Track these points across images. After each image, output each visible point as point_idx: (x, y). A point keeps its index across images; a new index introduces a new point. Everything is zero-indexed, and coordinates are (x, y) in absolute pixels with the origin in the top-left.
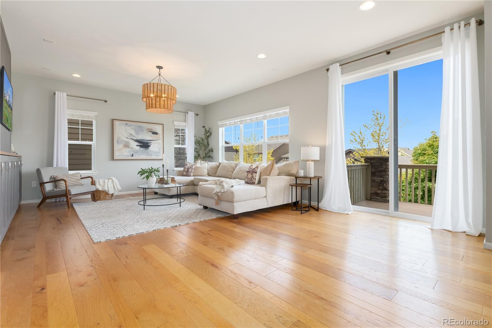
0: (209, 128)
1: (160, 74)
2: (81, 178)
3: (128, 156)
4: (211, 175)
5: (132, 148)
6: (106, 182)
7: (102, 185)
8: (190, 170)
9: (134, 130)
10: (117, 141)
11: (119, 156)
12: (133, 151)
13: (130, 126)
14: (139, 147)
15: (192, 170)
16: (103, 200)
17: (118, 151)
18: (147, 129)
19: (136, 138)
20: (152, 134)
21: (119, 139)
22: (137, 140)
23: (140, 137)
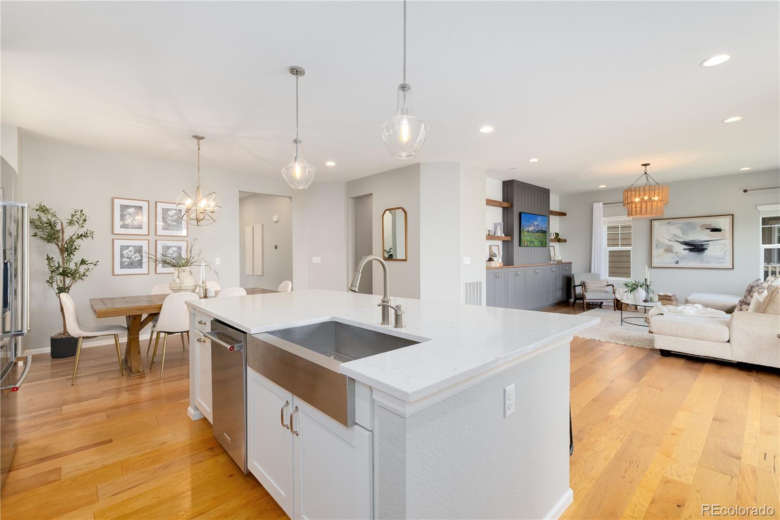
1: (646, 173)
3: (671, 263)
5: (676, 253)
7: (621, 295)
9: (680, 229)
10: (656, 245)
11: (658, 263)
13: (673, 225)
14: (688, 251)
16: (624, 310)
17: (657, 256)
18: (702, 226)
19: (682, 239)
20: (711, 231)
21: (659, 242)
22: (684, 242)
23: (690, 238)
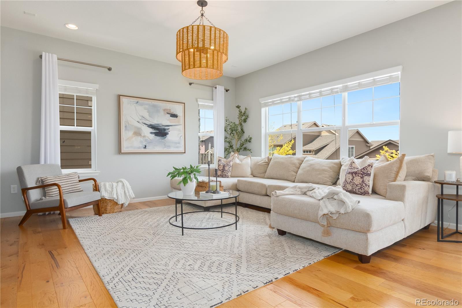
0: (246, 109)
2: (80, 181)
3: (139, 148)
4: (257, 175)
5: (144, 136)
6: (114, 186)
7: (109, 192)
8: (226, 168)
9: (147, 111)
10: (126, 127)
11: (127, 148)
12: (146, 140)
13: (142, 105)
14: (154, 135)
15: (229, 167)
16: (110, 213)
17: (126, 140)
18: (164, 110)
19: (149, 122)
20: (171, 116)
21: (128, 123)
22: (150, 125)
23: (155, 121)
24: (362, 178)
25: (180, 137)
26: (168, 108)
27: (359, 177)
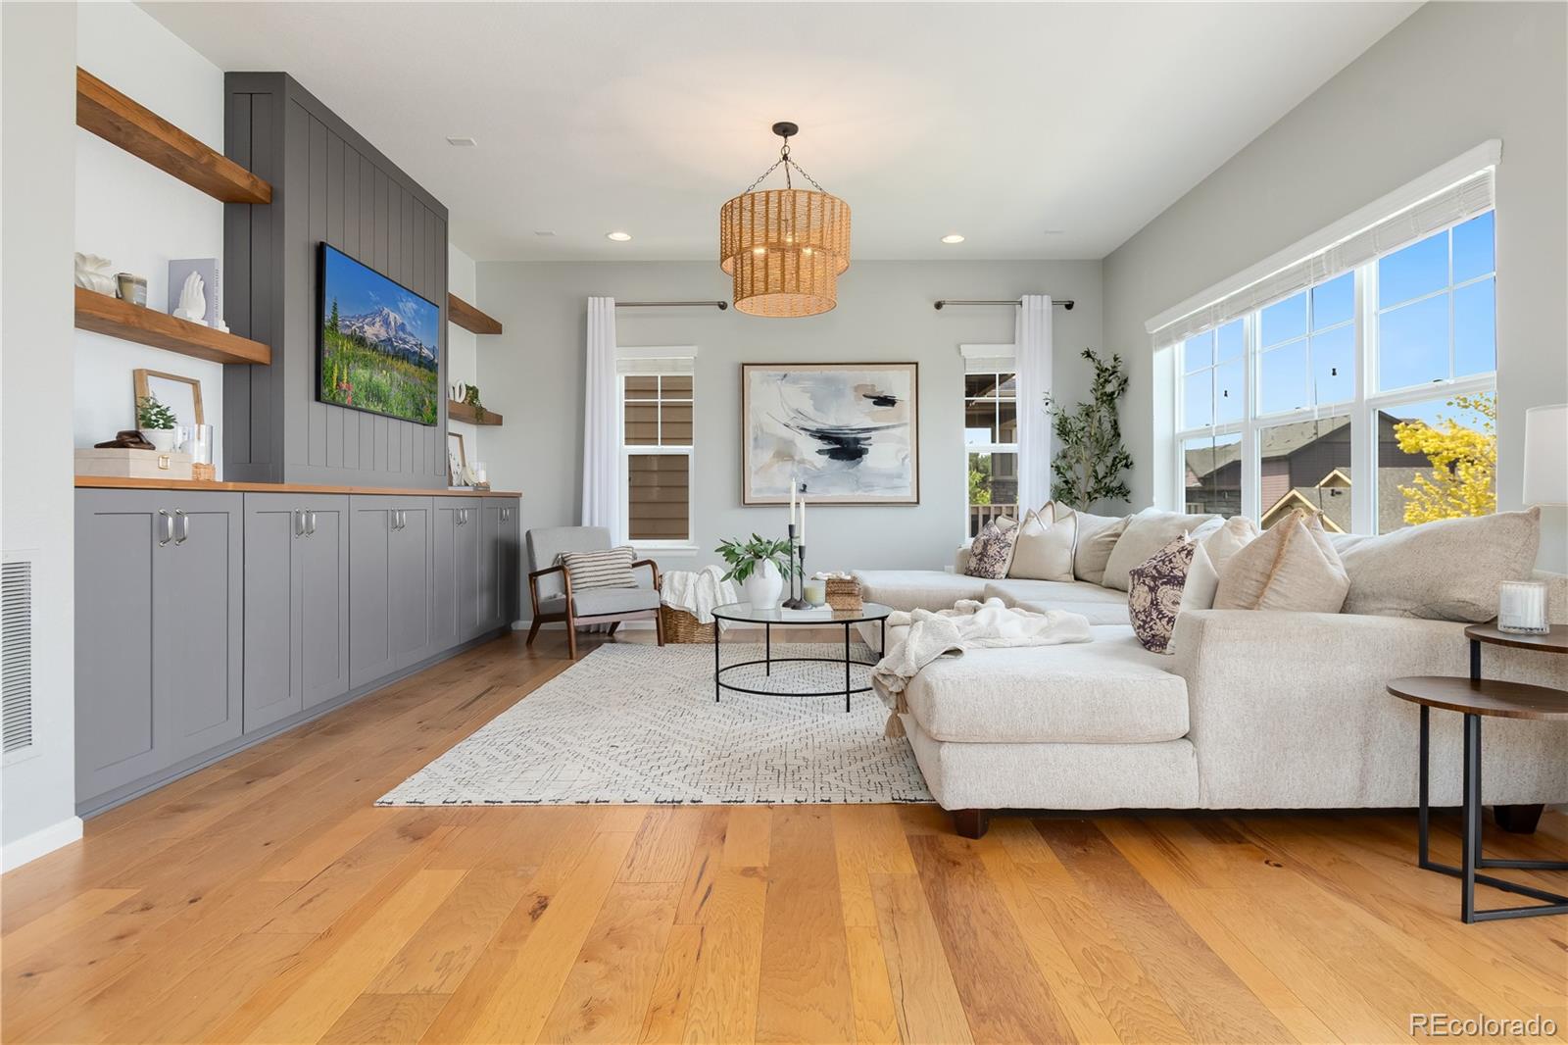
0: (1116, 359)
1: (785, 157)
5: (802, 462)
6: (691, 582)
7: (677, 592)
8: (992, 550)
9: (809, 395)
10: (756, 439)
11: (759, 491)
12: (806, 471)
13: (795, 381)
14: (827, 456)
15: (1002, 548)
16: (684, 642)
17: (756, 473)
18: (857, 388)
19: (815, 424)
20: (875, 403)
21: (762, 430)
22: (818, 431)
23: (829, 421)
24: (1152, 590)
25: (903, 460)
26: (868, 382)
27: (1146, 588)
